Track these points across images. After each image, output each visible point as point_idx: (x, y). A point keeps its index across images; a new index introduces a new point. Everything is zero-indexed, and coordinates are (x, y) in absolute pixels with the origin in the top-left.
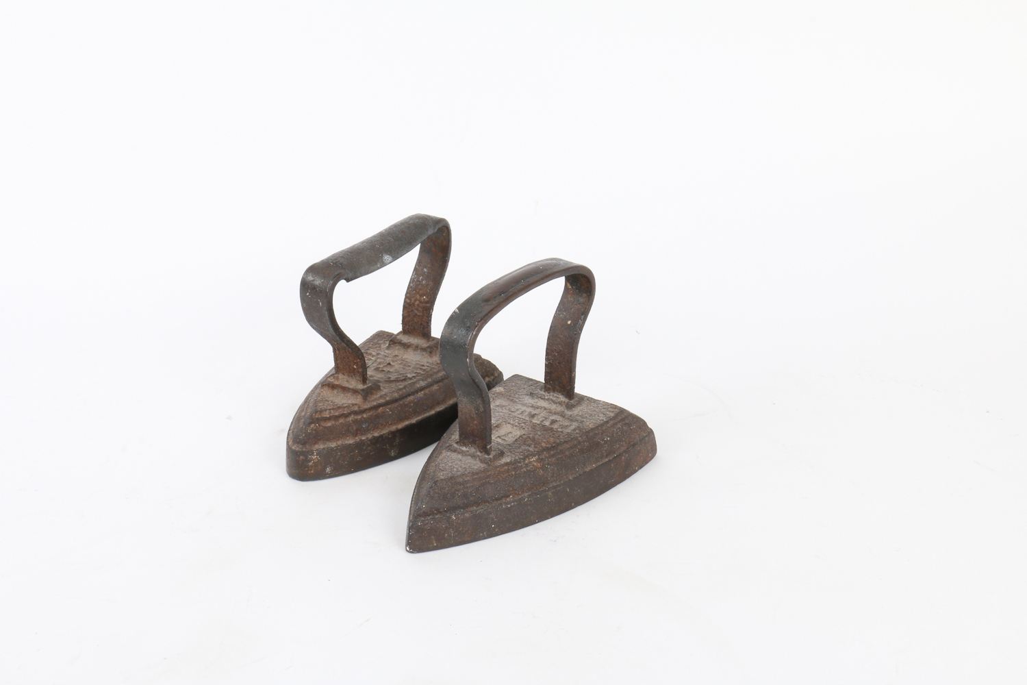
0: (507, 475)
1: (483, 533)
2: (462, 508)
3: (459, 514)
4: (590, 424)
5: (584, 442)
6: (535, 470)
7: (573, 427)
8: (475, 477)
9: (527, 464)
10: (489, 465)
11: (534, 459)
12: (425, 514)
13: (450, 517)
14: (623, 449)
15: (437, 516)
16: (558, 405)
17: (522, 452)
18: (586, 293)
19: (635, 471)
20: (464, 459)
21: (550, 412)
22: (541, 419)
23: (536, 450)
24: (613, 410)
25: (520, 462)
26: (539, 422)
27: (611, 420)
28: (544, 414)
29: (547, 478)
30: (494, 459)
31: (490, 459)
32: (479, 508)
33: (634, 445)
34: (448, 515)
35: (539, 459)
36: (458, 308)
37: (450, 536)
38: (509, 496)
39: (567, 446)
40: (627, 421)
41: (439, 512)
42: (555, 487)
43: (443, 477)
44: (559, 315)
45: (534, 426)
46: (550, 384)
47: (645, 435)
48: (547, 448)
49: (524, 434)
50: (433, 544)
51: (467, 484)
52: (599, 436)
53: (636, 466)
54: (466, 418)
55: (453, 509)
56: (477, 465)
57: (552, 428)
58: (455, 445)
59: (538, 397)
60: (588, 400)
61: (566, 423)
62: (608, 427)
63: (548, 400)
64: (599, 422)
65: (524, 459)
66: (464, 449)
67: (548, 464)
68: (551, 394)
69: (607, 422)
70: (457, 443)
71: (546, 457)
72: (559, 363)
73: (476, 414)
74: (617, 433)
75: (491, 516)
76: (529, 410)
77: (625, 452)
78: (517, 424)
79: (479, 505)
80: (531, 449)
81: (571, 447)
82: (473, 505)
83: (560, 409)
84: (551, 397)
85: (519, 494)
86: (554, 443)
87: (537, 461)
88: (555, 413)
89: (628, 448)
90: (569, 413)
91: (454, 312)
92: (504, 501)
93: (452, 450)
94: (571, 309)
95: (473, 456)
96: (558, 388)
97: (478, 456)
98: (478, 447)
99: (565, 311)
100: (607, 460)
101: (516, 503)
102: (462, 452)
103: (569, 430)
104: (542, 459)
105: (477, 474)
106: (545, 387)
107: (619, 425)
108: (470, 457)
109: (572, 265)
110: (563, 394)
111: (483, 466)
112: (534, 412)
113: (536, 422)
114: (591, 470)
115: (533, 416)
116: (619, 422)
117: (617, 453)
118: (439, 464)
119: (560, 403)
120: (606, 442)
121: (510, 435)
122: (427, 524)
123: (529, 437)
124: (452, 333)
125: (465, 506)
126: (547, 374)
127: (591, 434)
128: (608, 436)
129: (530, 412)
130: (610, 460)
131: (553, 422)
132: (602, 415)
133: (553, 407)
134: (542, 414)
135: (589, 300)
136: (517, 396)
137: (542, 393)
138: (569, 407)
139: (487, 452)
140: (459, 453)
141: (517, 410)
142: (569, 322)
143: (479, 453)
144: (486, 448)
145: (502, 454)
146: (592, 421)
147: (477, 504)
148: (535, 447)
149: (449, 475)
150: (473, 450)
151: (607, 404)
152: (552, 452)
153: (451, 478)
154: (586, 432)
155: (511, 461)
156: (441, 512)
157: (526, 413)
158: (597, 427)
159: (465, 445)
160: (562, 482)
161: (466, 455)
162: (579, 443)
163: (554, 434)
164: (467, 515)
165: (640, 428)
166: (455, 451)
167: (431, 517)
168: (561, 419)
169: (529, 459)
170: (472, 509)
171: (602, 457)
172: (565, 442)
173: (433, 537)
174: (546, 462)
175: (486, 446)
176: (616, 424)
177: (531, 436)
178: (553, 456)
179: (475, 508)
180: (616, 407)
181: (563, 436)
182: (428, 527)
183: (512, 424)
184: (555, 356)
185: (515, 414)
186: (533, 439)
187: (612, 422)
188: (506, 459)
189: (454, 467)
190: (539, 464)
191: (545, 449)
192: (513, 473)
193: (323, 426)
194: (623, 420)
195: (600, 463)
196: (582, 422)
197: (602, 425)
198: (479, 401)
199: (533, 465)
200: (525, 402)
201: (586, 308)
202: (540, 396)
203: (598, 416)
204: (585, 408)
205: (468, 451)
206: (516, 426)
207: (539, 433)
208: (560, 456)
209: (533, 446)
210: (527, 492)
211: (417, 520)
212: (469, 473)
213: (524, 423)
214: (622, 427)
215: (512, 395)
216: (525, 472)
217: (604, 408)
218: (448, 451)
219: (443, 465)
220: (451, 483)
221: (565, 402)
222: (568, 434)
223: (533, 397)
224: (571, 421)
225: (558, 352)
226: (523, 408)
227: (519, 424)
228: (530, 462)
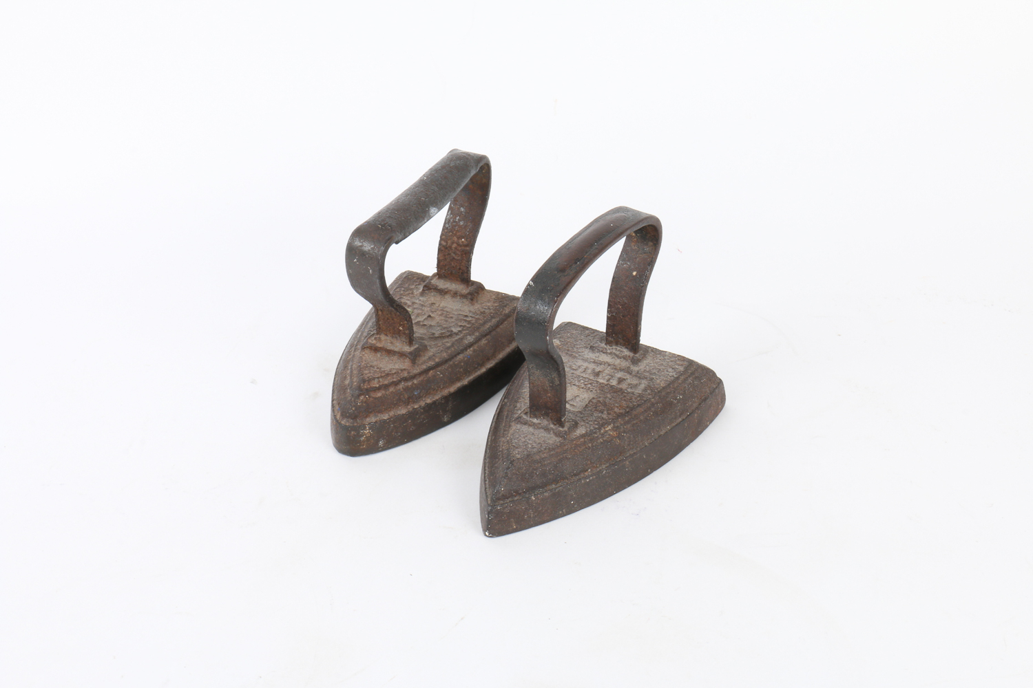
0: (583, 448)
1: (562, 510)
2: (540, 487)
3: (538, 494)
4: (660, 382)
5: (657, 403)
6: (612, 440)
7: (643, 386)
8: (552, 453)
9: (603, 434)
10: (565, 439)
11: (610, 427)
12: (504, 497)
13: (529, 498)
14: (695, 405)
15: (516, 498)
16: (622, 359)
17: (596, 421)
18: (652, 241)
19: (706, 427)
20: (536, 432)
21: (615, 368)
22: (607, 378)
23: (610, 417)
24: (681, 363)
25: (595, 433)
26: (605, 382)
27: (681, 374)
28: (608, 370)
29: (624, 447)
30: (569, 432)
31: (565, 433)
32: (558, 485)
33: (705, 399)
34: (527, 496)
35: (614, 427)
36: (532, 280)
37: (530, 517)
38: (587, 470)
39: (640, 410)
40: (697, 375)
41: (517, 493)
42: (631, 456)
43: (518, 456)
44: (623, 265)
45: (602, 387)
46: (612, 337)
47: (715, 386)
48: (621, 413)
49: (593, 398)
50: (512, 526)
51: (544, 461)
52: (672, 395)
53: (707, 421)
54: (538, 391)
55: (532, 489)
56: (552, 439)
57: (621, 389)
58: (524, 417)
59: (599, 351)
60: (652, 351)
61: (635, 381)
62: (680, 384)
63: (611, 353)
64: (669, 379)
65: (600, 429)
66: (535, 421)
67: (624, 432)
68: (614, 347)
69: (678, 378)
70: (526, 413)
71: (621, 425)
72: (623, 316)
73: (550, 386)
74: (689, 389)
75: (570, 493)
76: (592, 366)
77: (697, 408)
78: (583, 386)
79: (558, 482)
80: (605, 416)
81: (645, 411)
82: (552, 483)
83: (625, 364)
84: (614, 351)
85: (597, 467)
86: (627, 407)
87: (613, 429)
88: (621, 370)
89: (700, 404)
90: (635, 368)
91: (529, 285)
92: (582, 475)
93: (521, 423)
94: (636, 258)
95: (547, 429)
96: (621, 341)
97: (553, 429)
98: (551, 419)
99: (629, 261)
100: (680, 419)
101: (594, 477)
102: (533, 425)
103: (639, 391)
104: (618, 427)
105: (554, 449)
106: (607, 339)
107: (690, 380)
108: (542, 430)
110: (627, 348)
111: (558, 439)
112: (598, 369)
113: (601, 381)
114: (667, 432)
115: (597, 374)
116: (689, 376)
117: (690, 411)
118: (511, 439)
119: (625, 358)
120: (679, 401)
121: (578, 399)
122: (507, 507)
123: (599, 401)
124: (528, 309)
125: (544, 485)
126: (608, 325)
127: (663, 394)
128: (680, 394)
129: (594, 370)
130: (684, 420)
131: (620, 381)
132: (670, 370)
133: (617, 362)
134: (606, 371)
135: (655, 249)
136: (575, 350)
137: (603, 345)
138: (635, 362)
139: (562, 425)
140: (530, 425)
141: (579, 367)
142: (634, 273)
143: (552, 426)
144: (561, 421)
145: (576, 425)
146: (662, 377)
147: (555, 481)
148: (609, 414)
149: (525, 453)
150: (545, 422)
151: (674, 355)
152: (627, 418)
153: (528, 456)
154: (659, 392)
155: (586, 433)
156: (520, 494)
157: (589, 371)
158: (669, 385)
159: (536, 416)
160: (639, 449)
161: (539, 428)
162: (653, 405)
163: (625, 396)
164: (546, 494)
165: (710, 380)
166: (525, 423)
167: (510, 499)
168: (628, 376)
169: (605, 428)
170: (551, 487)
171: (675, 418)
172: (639, 405)
173: (512, 520)
174: (622, 430)
175: (561, 418)
176: (685, 380)
177: (601, 399)
178: (628, 422)
179: (554, 486)
180: (683, 359)
181: (636, 399)
182: (507, 510)
183: (578, 386)
184: (618, 308)
185: (578, 373)
186: (605, 404)
187: (682, 378)
188: (581, 431)
189: (528, 443)
190: (615, 433)
191: (619, 416)
192: (590, 445)
193: (373, 398)
194: (692, 374)
195: (674, 425)
196: (652, 379)
197: (672, 382)
198: (555, 375)
199: (609, 435)
200: (586, 356)
201: (652, 258)
202: (601, 349)
203: (667, 371)
204: (651, 362)
205: (540, 424)
206: (582, 388)
207: (609, 396)
208: (635, 422)
209: (605, 412)
210: (604, 464)
211: (497, 503)
212: (545, 449)
213: (590, 384)
214: (693, 382)
215: (570, 349)
216: (602, 443)
217: (671, 361)
218: (517, 424)
219: (516, 441)
220: (528, 462)
221: (629, 356)
222: (640, 396)
223: (593, 350)
224: (640, 378)
225: (622, 305)
226: (586, 364)
227: (585, 385)
228: (606, 432)
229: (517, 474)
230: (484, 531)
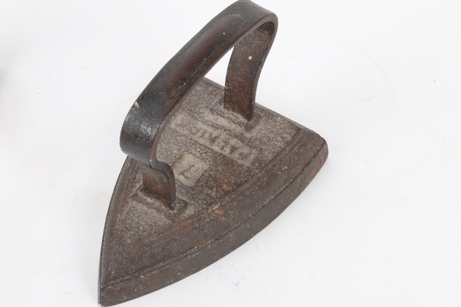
0: (190, 228)
2: (149, 267)
3: (146, 273)
4: (269, 153)
5: (263, 177)
6: (218, 219)
7: (252, 157)
8: (161, 236)
9: (210, 214)
10: (174, 222)
11: (217, 207)
12: (115, 278)
13: (138, 277)
14: (298, 171)
15: (126, 278)
16: (237, 125)
17: (204, 199)
18: (268, 30)
19: (308, 184)
20: (150, 211)
21: (230, 134)
22: (222, 144)
23: (219, 194)
25: (203, 213)
26: (219, 150)
28: (224, 136)
29: (229, 223)
30: (179, 213)
31: (175, 214)
32: (166, 263)
33: (309, 163)
34: (137, 275)
35: (221, 206)
36: (138, 100)
38: (194, 248)
39: (248, 185)
41: (128, 274)
42: (236, 228)
43: (130, 240)
45: (215, 157)
46: (229, 104)
47: (318, 148)
48: (229, 191)
49: (206, 171)
51: (153, 244)
52: (278, 167)
54: (150, 181)
55: (140, 270)
56: (162, 220)
57: (232, 161)
58: (140, 194)
59: (217, 114)
61: (246, 151)
63: (228, 118)
64: (278, 150)
65: (207, 209)
66: (149, 200)
67: (230, 209)
68: (231, 112)
69: (284, 149)
71: (228, 203)
72: (239, 92)
73: (160, 181)
75: (177, 267)
76: (210, 129)
77: (300, 173)
78: (199, 155)
79: (166, 261)
80: (213, 194)
81: (251, 186)
82: (160, 262)
83: (239, 130)
84: (231, 116)
85: (203, 243)
87: (219, 208)
88: (236, 136)
89: (303, 170)
90: (248, 135)
91: (134, 106)
92: (189, 252)
93: (137, 201)
94: (252, 44)
95: (159, 210)
96: (237, 109)
97: (163, 211)
98: (163, 202)
99: (246, 45)
100: (284, 187)
101: (200, 252)
102: (147, 204)
103: (247, 163)
104: (224, 205)
105: (163, 232)
107: (295, 149)
108: (155, 210)
110: (241, 115)
111: (168, 221)
112: (215, 133)
113: (216, 149)
114: (270, 201)
115: (213, 140)
116: (295, 145)
117: (293, 177)
118: (126, 219)
119: (240, 124)
120: (284, 172)
121: (193, 169)
123: (211, 175)
125: (152, 265)
127: (270, 167)
128: (285, 165)
129: (211, 134)
130: (287, 186)
131: (234, 149)
132: (279, 139)
133: (233, 126)
134: (222, 137)
136: (197, 109)
137: (222, 109)
138: (249, 128)
139: (172, 208)
140: (144, 204)
141: (198, 131)
142: (250, 58)
143: (163, 207)
145: (186, 205)
146: (270, 147)
147: (163, 260)
148: (217, 192)
149: (136, 237)
150: (157, 203)
152: (233, 195)
153: (139, 240)
154: (266, 165)
155: (195, 214)
156: (130, 274)
157: (207, 136)
158: (276, 157)
159: (149, 196)
161: (151, 208)
162: (259, 179)
163: (234, 171)
164: (155, 272)
165: (315, 145)
166: (140, 201)
167: (120, 279)
168: (240, 144)
169: (212, 208)
170: (159, 266)
171: (280, 187)
172: (246, 182)
173: (124, 294)
174: (228, 208)
177: (212, 172)
178: (234, 200)
179: (162, 264)
180: (292, 125)
181: (244, 173)
182: (118, 289)
185: (196, 137)
186: (215, 180)
187: (289, 148)
188: (190, 211)
189: (141, 225)
190: (221, 212)
191: (227, 194)
192: (197, 225)
194: (299, 141)
195: (277, 193)
196: (261, 149)
197: (278, 155)
199: (216, 214)
200: (206, 118)
201: (268, 46)
202: (219, 113)
203: (276, 140)
204: (263, 128)
205: (153, 204)
206: (198, 158)
207: (220, 168)
208: (241, 198)
209: (215, 189)
210: (210, 240)
211: (108, 284)
212: (155, 233)
213: (205, 153)
214: (299, 150)
215: (193, 108)
216: (208, 222)
217: (281, 129)
218: (133, 200)
219: (130, 221)
220: (138, 245)
221: (243, 123)
222: (249, 170)
223: (212, 113)
224: (251, 147)
225: (238, 83)
226: (205, 127)
227: (201, 154)
228: (213, 211)
229: (127, 258)
230: (99, 303)
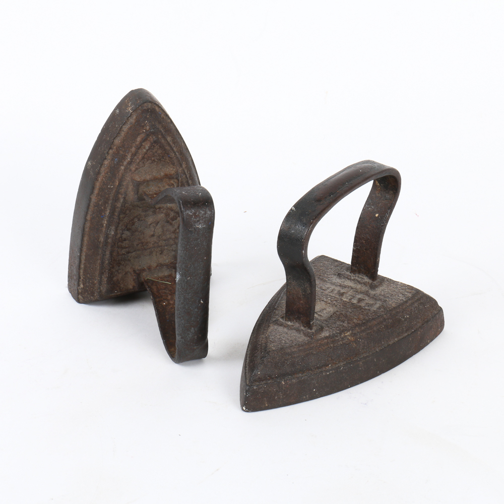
0: (326, 347)
1: (306, 396)
2: (289, 375)
3: (287, 380)
4: (392, 303)
5: (388, 319)
6: (350, 343)
7: (378, 305)
8: (301, 348)
9: (342, 338)
10: (312, 339)
11: (348, 333)
12: (260, 380)
13: (280, 383)
14: (419, 325)
15: (269, 382)
16: (363, 285)
17: (338, 327)
18: (392, 190)
19: (427, 344)
20: (290, 332)
21: (357, 291)
22: (349, 297)
23: (350, 325)
24: (410, 291)
25: (337, 336)
26: (348, 300)
27: (409, 299)
28: (351, 292)
29: (359, 350)
30: (316, 333)
31: (313, 334)
32: (304, 375)
33: (427, 322)
34: (279, 381)
35: (352, 333)
36: (294, 206)
37: (279, 398)
38: (328, 365)
39: (375, 322)
40: (422, 301)
41: (271, 378)
42: (364, 358)
43: (274, 349)
44: (368, 208)
45: (345, 303)
46: (356, 267)
47: (436, 312)
48: (359, 324)
49: (337, 311)
50: (265, 405)
51: (294, 354)
52: (401, 314)
53: (428, 340)
54: (293, 298)
55: (283, 376)
56: (301, 338)
57: (360, 306)
58: (281, 320)
59: (345, 278)
60: (387, 281)
61: (371, 302)
62: (408, 306)
63: (354, 280)
64: (399, 301)
65: (340, 334)
66: (289, 323)
67: (360, 338)
68: (357, 275)
69: (406, 302)
70: (282, 318)
71: (358, 332)
72: (366, 249)
73: (303, 295)
74: (415, 311)
75: (313, 382)
76: (338, 289)
77: (420, 327)
79: (304, 372)
80: (345, 325)
81: (378, 323)
82: (299, 372)
83: (364, 288)
84: (357, 278)
85: (336, 363)
86: (364, 319)
87: (351, 335)
88: (361, 293)
90: (372, 292)
91: (291, 209)
92: (324, 369)
93: (278, 324)
94: (379, 203)
95: (298, 330)
96: (363, 270)
97: (303, 330)
98: (302, 322)
99: (373, 205)
100: (406, 334)
101: (334, 371)
102: (287, 326)
103: (375, 308)
104: (355, 334)
105: (302, 346)
106: (352, 268)
107: (416, 305)
108: (295, 331)
109: (385, 168)
110: (367, 276)
111: (306, 339)
112: (342, 291)
113: (345, 300)
114: (394, 343)
115: (342, 294)
116: (416, 302)
117: (414, 329)
118: (269, 336)
119: (365, 284)
120: (406, 319)
121: (325, 312)
122: (261, 388)
123: (342, 314)
124: (290, 228)
125: (293, 373)
126: (354, 258)
127: (394, 312)
128: (407, 314)
129: (339, 291)
130: (409, 335)
131: (360, 300)
132: (401, 295)
133: (359, 286)
134: (349, 293)
135: (395, 197)
136: (326, 275)
137: (348, 273)
138: (373, 287)
139: (310, 327)
140: (285, 327)
141: (328, 288)
142: (377, 215)
143: (302, 328)
144: (310, 324)
145: (321, 329)
146: (394, 300)
147: (302, 371)
148: (348, 323)
149: (279, 346)
150: (297, 325)
151: (404, 285)
152: (363, 328)
153: (282, 349)
154: (390, 310)
155: (330, 336)
156: (273, 378)
157: (336, 292)
158: (399, 306)
159: (290, 320)
160: (371, 353)
161: (292, 329)
162: (385, 320)
163: (363, 312)
164: (294, 381)
165: (432, 307)
166: (281, 325)
167: (264, 382)
168: (367, 298)
169: (344, 334)
170: (298, 376)
171: (402, 333)
172: (373, 319)
173: (265, 399)
174: (358, 337)
175: (310, 322)
176: (413, 303)
177: (343, 312)
178: (363, 331)
179: (300, 375)
180: (411, 288)
181: (371, 314)
182: (261, 391)
183: (326, 302)
184: (362, 243)
185: (326, 292)
186: (346, 316)
187: (410, 302)
188: (326, 334)
189: (282, 340)
190: (352, 338)
191: (357, 325)
192: (332, 345)
194: (419, 300)
195: (400, 338)
196: (386, 301)
197: (402, 304)
198: (307, 285)
199: (348, 339)
200: (334, 281)
201: (392, 203)
202: (346, 276)
203: (398, 296)
204: (386, 289)
205: (293, 326)
206: (329, 303)
207: (350, 310)
208: (369, 331)
209: (346, 322)
210: (342, 362)
211: (254, 384)
212: (296, 345)
213: (336, 301)
214: (419, 306)
215: (322, 274)
216: (341, 345)
217: (402, 289)
218: (275, 325)
219: (273, 337)
220: (281, 353)
221: (369, 283)
222: (374, 312)
223: (340, 277)
224: (376, 299)
225: (365, 240)
226: (333, 287)
227: (332, 301)
228: (346, 336)
229: (271, 362)
230: (242, 406)
